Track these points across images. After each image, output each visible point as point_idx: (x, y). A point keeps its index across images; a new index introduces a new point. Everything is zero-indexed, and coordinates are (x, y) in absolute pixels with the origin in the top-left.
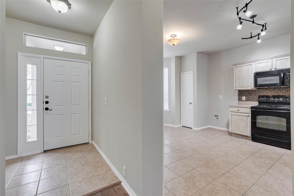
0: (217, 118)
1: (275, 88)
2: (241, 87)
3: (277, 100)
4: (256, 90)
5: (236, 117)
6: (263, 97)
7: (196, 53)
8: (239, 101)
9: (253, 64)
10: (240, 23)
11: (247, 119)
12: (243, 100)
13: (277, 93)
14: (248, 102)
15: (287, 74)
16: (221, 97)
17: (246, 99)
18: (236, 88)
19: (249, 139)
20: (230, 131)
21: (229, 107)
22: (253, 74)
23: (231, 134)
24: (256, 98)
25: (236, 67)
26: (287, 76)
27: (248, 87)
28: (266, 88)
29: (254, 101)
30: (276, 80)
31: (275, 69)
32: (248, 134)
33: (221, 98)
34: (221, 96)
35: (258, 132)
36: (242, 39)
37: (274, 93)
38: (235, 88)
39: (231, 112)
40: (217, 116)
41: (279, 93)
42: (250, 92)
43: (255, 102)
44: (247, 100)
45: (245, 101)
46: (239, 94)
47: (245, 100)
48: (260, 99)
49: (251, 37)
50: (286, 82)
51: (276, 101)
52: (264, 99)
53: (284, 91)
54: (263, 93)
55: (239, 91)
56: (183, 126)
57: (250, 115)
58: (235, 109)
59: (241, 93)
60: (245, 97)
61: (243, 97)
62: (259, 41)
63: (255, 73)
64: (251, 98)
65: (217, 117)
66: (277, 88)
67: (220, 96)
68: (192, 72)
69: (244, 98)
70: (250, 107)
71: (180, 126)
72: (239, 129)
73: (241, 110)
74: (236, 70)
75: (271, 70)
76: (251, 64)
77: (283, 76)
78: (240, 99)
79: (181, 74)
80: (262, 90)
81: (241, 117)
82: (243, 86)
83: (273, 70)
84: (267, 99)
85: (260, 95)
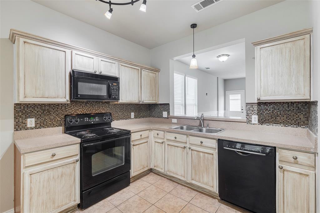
1: (87, 103)
2: (41, 96)
3: (93, 120)
8: (17, 130)
9: (67, 50)
11: (75, 168)
12: (29, 126)
13: (90, 109)
14: (42, 129)
15: (114, 84)
17: (36, 124)
18: (25, 97)
24: (59, 119)
26: (113, 87)
27: (58, 97)
29: (54, 126)
31: (101, 73)
37: (86, 110)
38: (21, 99)
41: (91, 110)
42: (47, 108)
43: (56, 128)
44: (38, 125)
45: (36, 128)
46: (16, 112)
47: (34, 126)
48: (71, 122)
51: (92, 123)
52: (77, 121)
53: (96, 107)
54: (70, 111)
55: (18, 104)
57: (78, 157)
58: (45, 156)
59: (25, 110)
60: (33, 120)
61: (29, 120)
64: (48, 121)
69: (31, 122)
70: (80, 142)
74: (26, 52)
75: (95, 72)
76: (63, 50)
77: (111, 86)
78: (19, 126)
82: (46, 95)
83: (97, 73)
84: (80, 120)
85: (66, 113)
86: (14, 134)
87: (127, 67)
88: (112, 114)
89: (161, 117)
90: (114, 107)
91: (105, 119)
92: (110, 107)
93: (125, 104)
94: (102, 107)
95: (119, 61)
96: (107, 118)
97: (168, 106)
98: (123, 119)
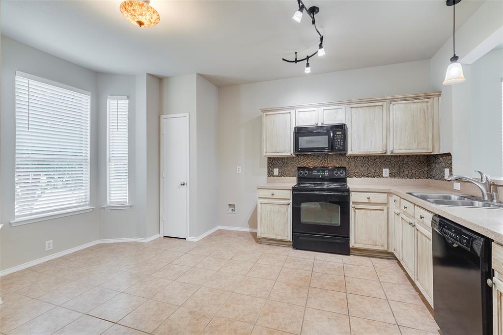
0: (232, 210)
1: (318, 156)
2: (275, 151)
3: (321, 174)
4: (293, 158)
5: (269, 207)
6: (304, 168)
7: (196, 75)
8: (269, 176)
9: (292, 112)
10: (299, 8)
11: (287, 210)
12: (275, 174)
13: (321, 162)
14: (283, 177)
15: (337, 133)
16: (240, 170)
17: (279, 173)
18: (266, 153)
19: (289, 246)
20: (259, 235)
21: (256, 188)
22: (293, 130)
23: (258, 240)
24: (294, 171)
25: (266, 115)
26: (337, 136)
27: (285, 152)
28: (307, 155)
29: (290, 176)
30: (322, 142)
31: (323, 124)
32: (287, 237)
33: (240, 172)
34: (240, 167)
35: (303, 232)
36: (283, 59)
37: (317, 163)
38: (264, 154)
39: (260, 198)
40: (234, 206)
41: (323, 163)
42: (286, 161)
43: (292, 178)
44: (281, 174)
45: (278, 176)
46: (269, 164)
47: (277, 174)
48: (301, 173)
49: (296, 61)
50: (337, 146)
51: (321, 176)
52: (306, 173)
53: (329, 160)
54: (303, 163)
55: (269, 158)
56: (164, 237)
57: (291, 202)
58: (267, 193)
59: (273, 162)
60: (277, 169)
61: (275, 169)
62: (308, 70)
63: (295, 128)
64: (286, 171)
65: (233, 208)
66: (321, 154)
67: (238, 167)
68: (187, 114)
69: (276, 171)
70: (291, 189)
71: (158, 236)
72: (273, 230)
73: (278, 194)
74: (268, 120)
75: (317, 124)
76: (288, 111)
77: (333, 136)
78: (270, 174)
79: (162, 117)
80: (302, 157)
81: (278, 207)
82: (278, 150)
83: (320, 125)
84: (309, 173)
85: (299, 166)
86: (267, 178)
87: (360, 107)
88: (347, 169)
89: (442, 178)
90: (353, 160)
91: (336, 174)
92: (347, 160)
93: (371, 156)
94: (336, 160)
95: (348, 102)
96: (339, 173)
97: (450, 157)
98: (368, 177)
